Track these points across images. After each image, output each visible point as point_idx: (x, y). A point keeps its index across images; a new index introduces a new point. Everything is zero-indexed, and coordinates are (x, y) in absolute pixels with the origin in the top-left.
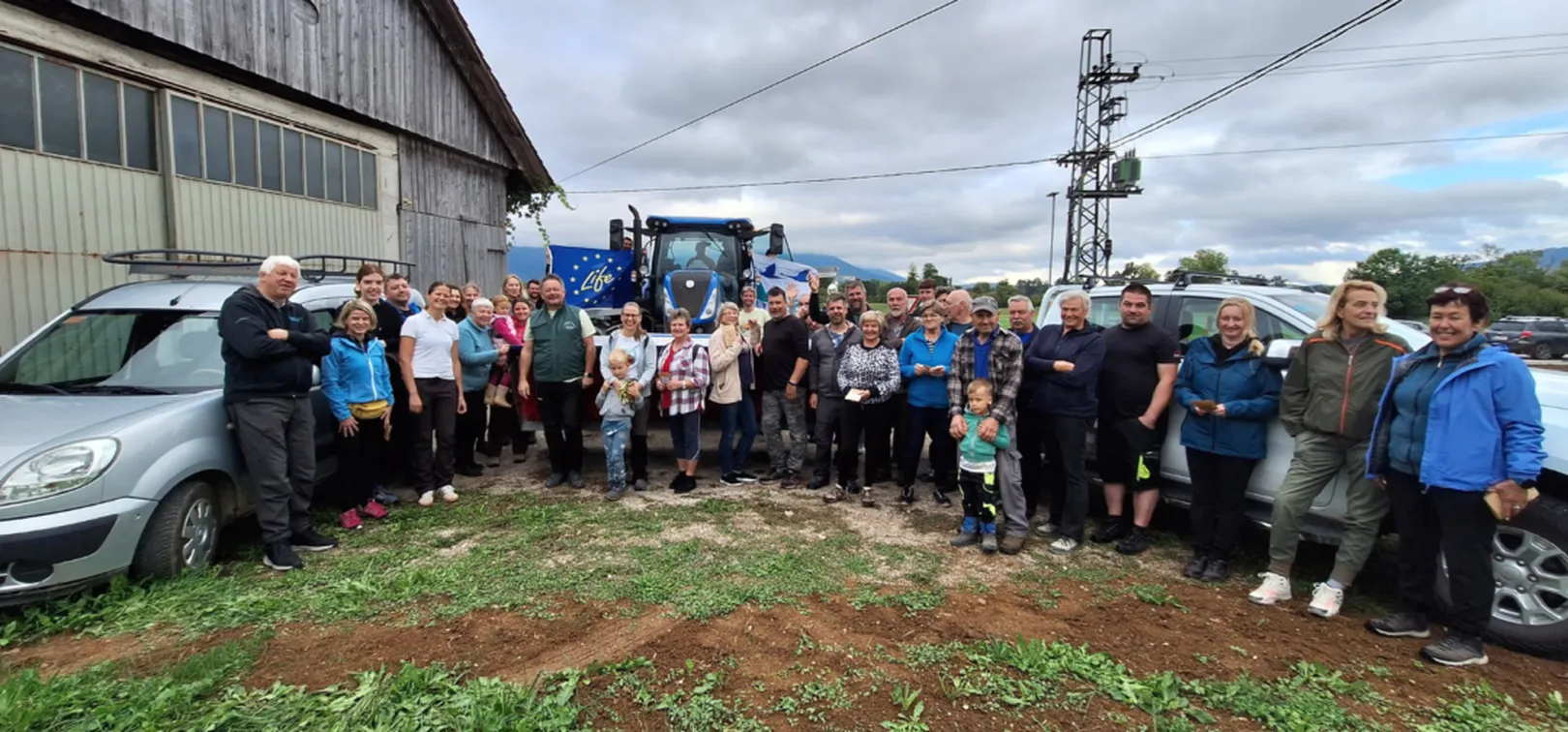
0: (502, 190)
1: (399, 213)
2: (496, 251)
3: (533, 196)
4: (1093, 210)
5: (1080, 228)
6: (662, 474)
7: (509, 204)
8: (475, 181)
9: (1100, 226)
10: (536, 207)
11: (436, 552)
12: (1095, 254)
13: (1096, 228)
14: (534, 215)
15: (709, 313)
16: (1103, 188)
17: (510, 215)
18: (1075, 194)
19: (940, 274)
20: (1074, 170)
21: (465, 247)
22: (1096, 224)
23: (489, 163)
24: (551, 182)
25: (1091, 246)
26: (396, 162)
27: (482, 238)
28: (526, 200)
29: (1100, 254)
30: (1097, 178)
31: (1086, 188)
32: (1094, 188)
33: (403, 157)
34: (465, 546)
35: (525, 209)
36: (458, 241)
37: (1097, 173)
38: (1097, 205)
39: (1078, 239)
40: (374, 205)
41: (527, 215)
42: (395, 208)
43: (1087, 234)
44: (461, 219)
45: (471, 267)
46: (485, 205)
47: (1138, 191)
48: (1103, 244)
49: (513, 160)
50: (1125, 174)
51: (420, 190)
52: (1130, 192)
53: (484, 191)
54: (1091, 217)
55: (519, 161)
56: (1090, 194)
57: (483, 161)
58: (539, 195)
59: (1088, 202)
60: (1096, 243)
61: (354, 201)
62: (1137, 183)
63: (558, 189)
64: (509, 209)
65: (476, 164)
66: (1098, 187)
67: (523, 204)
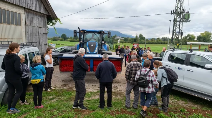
0: (46, 20)
1: (25, 26)
2: (45, 34)
3: (53, 21)
4: (179, 25)
5: (176, 29)
6: (88, 85)
7: (47, 23)
8: (40, 18)
9: (180, 29)
10: (54, 24)
11: (50, 101)
12: (179, 35)
13: (179, 29)
14: (53, 26)
15: (96, 51)
16: (181, 20)
17: (48, 25)
18: (175, 21)
19: (143, 36)
20: (175, 16)
21: (39, 33)
22: (179, 28)
23: (43, 14)
24: (57, 18)
25: (178, 33)
26: (24, 15)
27: (42, 31)
28: (51, 22)
29: (180, 35)
30: (180, 18)
31: (177, 20)
32: (179, 20)
33: (26, 13)
34: (55, 100)
35: (51, 24)
36: (37, 32)
37: (180, 16)
38: (180, 24)
39: (175, 31)
40: (20, 25)
41: (51, 25)
42: (24, 25)
43: (177, 30)
44: (38, 27)
45: (40, 37)
46: (43, 23)
47: (189, 21)
48: (181, 33)
49: (49, 13)
50: (186, 17)
51: (29, 21)
52: (188, 21)
53: (42, 20)
54: (178, 27)
55: (50, 13)
56: (178, 22)
57: (42, 13)
58: (54, 21)
59: (178, 23)
60: (179, 33)
61: (16, 25)
62: (189, 19)
63: (58, 19)
64: (48, 24)
65: (41, 14)
66: (180, 20)
67: (51, 23)
